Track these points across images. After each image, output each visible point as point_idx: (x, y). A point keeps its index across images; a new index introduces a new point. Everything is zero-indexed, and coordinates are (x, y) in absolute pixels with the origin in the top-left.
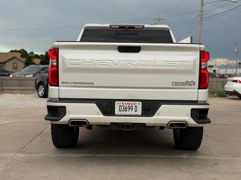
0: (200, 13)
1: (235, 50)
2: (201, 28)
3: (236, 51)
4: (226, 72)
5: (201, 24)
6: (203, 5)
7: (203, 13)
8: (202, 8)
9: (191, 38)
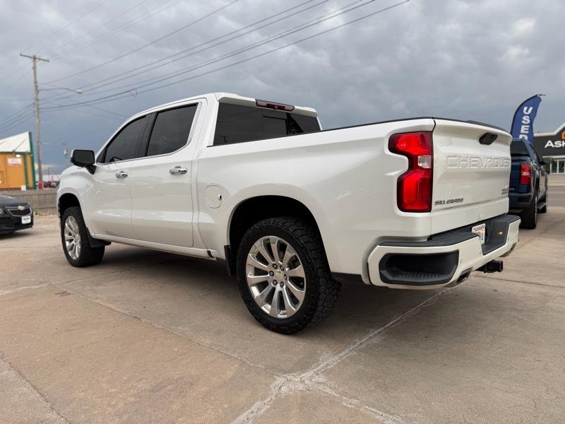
0: (34, 101)
1: (63, 152)
2: (40, 121)
3: (65, 153)
4: (52, 179)
5: (38, 116)
6: (37, 91)
7: (40, 102)
8: (37, 96)
9: (30, 134)
